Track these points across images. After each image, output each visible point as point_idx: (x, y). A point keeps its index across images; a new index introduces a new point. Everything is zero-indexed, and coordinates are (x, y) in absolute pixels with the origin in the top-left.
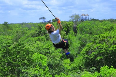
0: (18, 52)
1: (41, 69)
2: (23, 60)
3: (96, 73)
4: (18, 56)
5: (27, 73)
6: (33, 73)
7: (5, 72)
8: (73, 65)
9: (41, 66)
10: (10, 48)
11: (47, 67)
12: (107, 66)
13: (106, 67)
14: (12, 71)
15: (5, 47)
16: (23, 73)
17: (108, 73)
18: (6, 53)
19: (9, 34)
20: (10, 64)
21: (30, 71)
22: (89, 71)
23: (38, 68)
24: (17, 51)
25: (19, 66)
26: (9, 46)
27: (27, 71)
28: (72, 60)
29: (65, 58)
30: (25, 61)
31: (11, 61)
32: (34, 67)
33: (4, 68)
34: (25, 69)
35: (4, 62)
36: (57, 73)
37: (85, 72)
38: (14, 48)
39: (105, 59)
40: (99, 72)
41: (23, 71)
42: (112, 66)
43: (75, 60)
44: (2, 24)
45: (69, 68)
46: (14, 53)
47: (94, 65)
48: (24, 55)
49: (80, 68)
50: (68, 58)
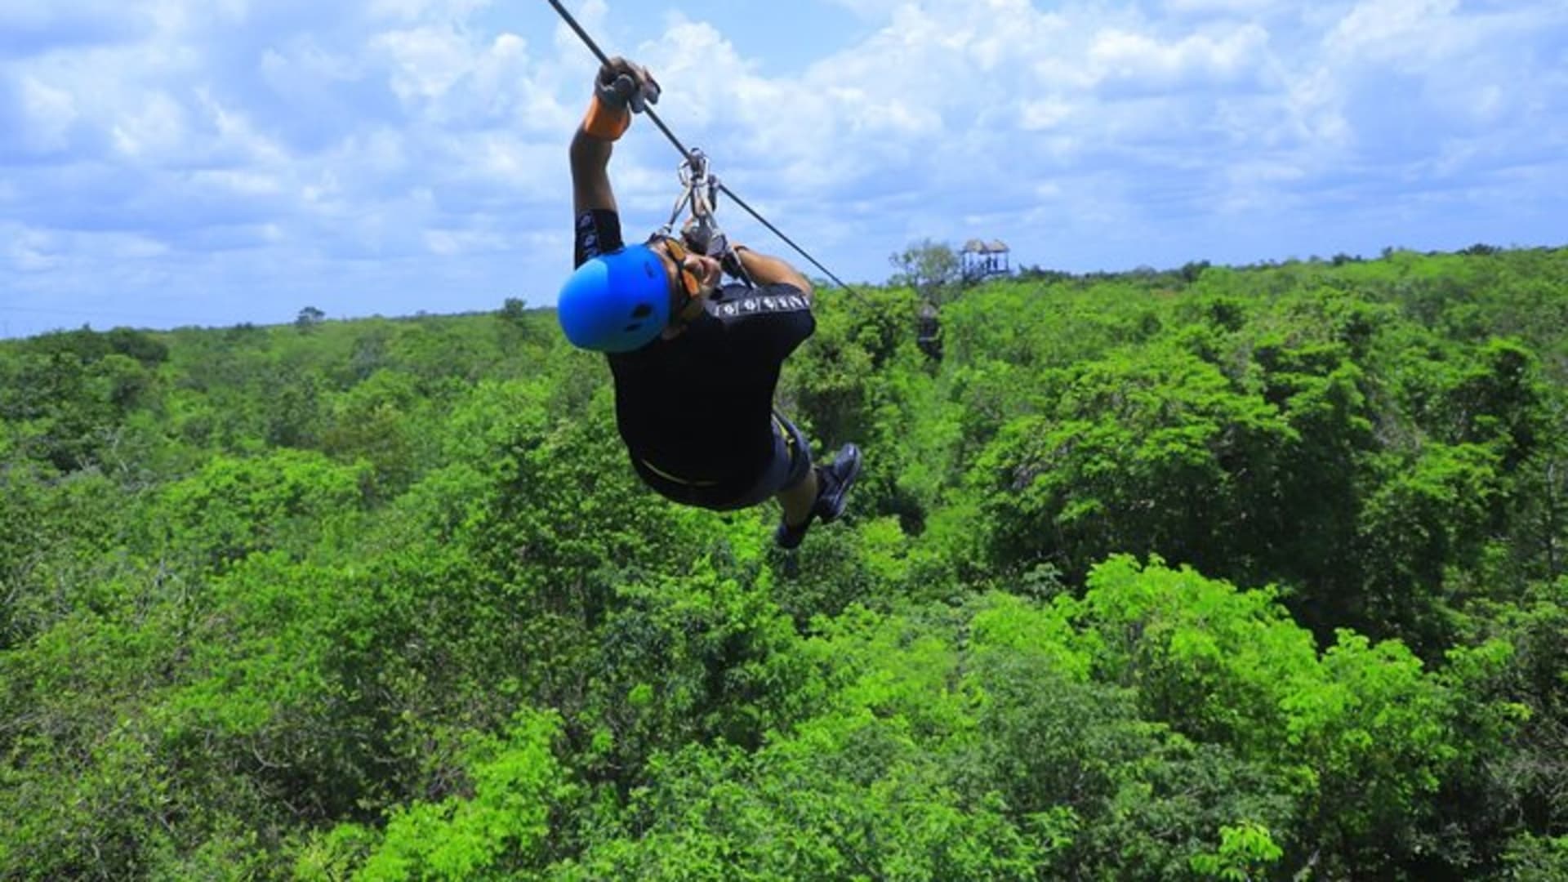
0: (588, 482)
1: (730, 584)
2: (616, 527)
3: (1064, 599)
4: (587, 505)
5: (644, 606)
6: (680, 605)
7: (513, 598)
8: (921, 556)
9: (728, 561)
10: (538, 456)
11: (766, 572)
12: (1129, 558)
13: (1120, 563)
14: (555, 593)
15: (508, 449)
16: (621, 603)
17: (1135, 598)
18: (517, 483)
19: (529, 372)
20: (539, 552)
21: (663, 595)
22: (1018, 590)
23: (710, 577)
24: (579, 475)
25: (595, 563)
26: (534, 444)
27: (644, 591)
28: (913, 520)
29: (870, 516)
30: (630, 537)
31: (546, 531)
32: (685, 568)
33: (511, 576)
34: (630, 579)
35: (507, 537)
36: (819, 605)
37: (994, 594)
38: (560, 454)
39: (1116, 511)
40: (1080, 595)
41: (621, 590)
42: (1155, 558)
43: (934, 524)
44: (495, 313)
45: (899, 571)
46: (559, 483)
47: (1049, 552)
48: (621, 498)
49: (966, 574)
50: (885, 509)
